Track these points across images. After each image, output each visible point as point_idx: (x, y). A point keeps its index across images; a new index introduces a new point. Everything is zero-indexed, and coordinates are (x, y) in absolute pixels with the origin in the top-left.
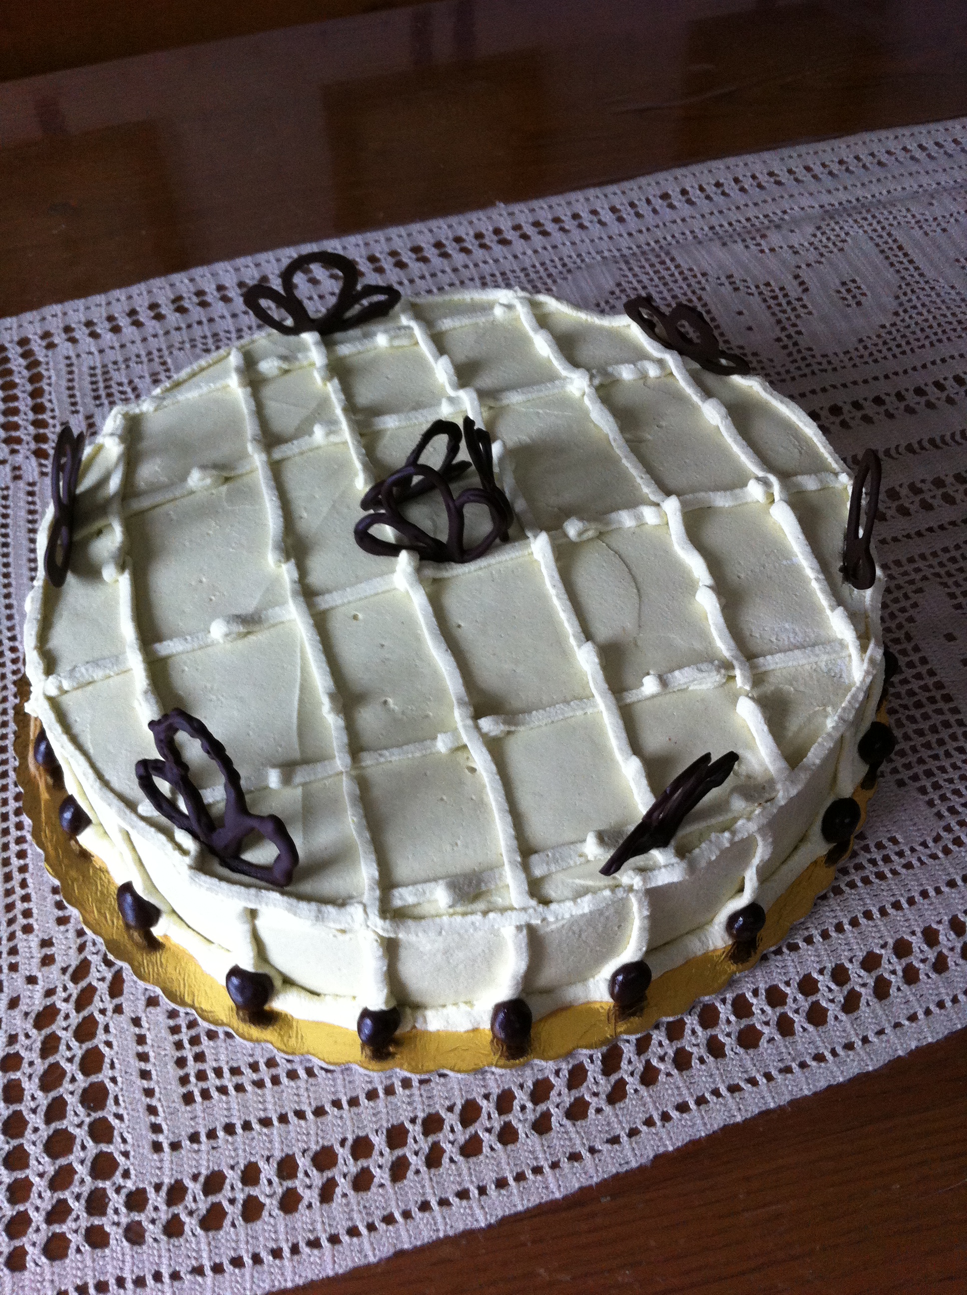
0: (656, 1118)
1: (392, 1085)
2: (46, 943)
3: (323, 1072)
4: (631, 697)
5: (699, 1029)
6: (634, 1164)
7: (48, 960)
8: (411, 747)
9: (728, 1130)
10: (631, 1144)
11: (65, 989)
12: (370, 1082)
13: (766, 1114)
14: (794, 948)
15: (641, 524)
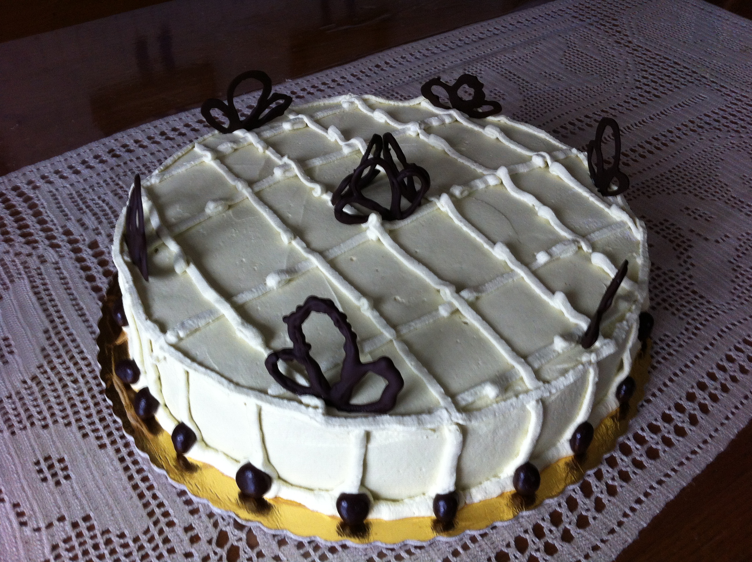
0: (628, 512)
1: (466, 543)
2: (188, 529)
3: (418, 550)
4: (534, 266)
5: (624, 458)
6: (630, 541)
7: (195, 539)
8: (426, 318)
9: (670, 506)
10: (623, 530)
11: (215, 553)
12: (451, 546)
13: (683, 490)
14: (648, 401)
15: (488, 186)
